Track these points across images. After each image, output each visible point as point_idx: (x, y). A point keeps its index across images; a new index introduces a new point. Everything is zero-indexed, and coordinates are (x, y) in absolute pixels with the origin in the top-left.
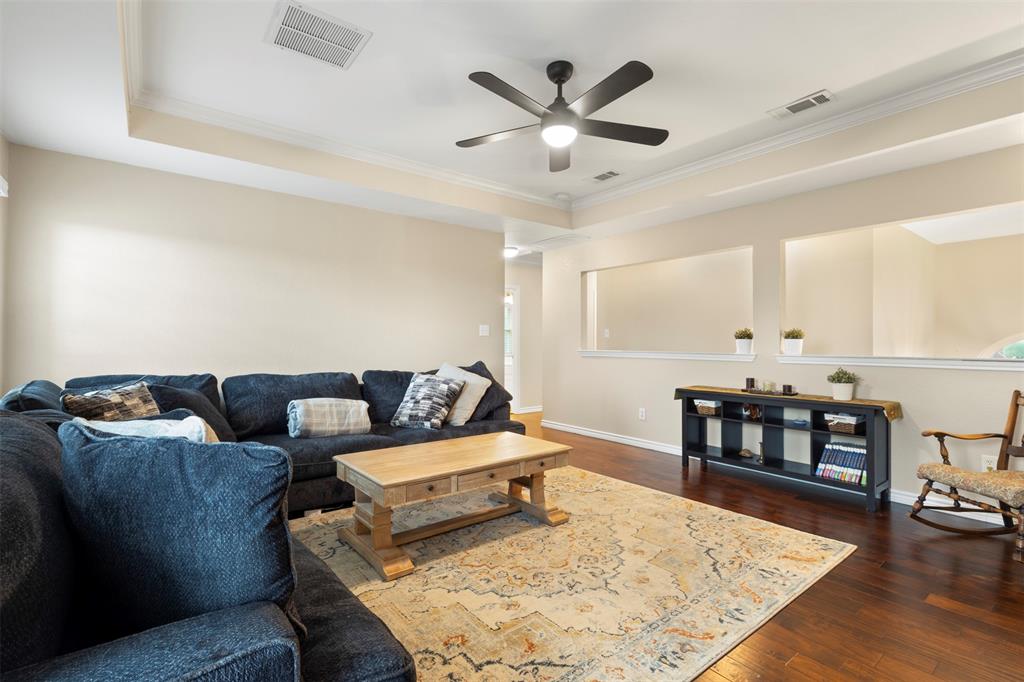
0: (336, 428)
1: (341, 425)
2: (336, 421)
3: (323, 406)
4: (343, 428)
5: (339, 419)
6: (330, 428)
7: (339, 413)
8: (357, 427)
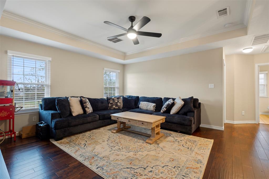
0: (145, 109)
1: (146, 108)
2: (146, 107)
3: (145, 103)
4: (147, 109)
5: (147, 107)
6: (144, 108)
7: (147, 105)
8: (150, 109)
